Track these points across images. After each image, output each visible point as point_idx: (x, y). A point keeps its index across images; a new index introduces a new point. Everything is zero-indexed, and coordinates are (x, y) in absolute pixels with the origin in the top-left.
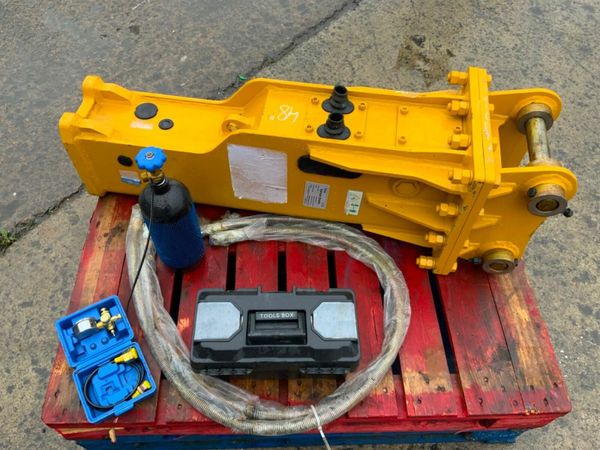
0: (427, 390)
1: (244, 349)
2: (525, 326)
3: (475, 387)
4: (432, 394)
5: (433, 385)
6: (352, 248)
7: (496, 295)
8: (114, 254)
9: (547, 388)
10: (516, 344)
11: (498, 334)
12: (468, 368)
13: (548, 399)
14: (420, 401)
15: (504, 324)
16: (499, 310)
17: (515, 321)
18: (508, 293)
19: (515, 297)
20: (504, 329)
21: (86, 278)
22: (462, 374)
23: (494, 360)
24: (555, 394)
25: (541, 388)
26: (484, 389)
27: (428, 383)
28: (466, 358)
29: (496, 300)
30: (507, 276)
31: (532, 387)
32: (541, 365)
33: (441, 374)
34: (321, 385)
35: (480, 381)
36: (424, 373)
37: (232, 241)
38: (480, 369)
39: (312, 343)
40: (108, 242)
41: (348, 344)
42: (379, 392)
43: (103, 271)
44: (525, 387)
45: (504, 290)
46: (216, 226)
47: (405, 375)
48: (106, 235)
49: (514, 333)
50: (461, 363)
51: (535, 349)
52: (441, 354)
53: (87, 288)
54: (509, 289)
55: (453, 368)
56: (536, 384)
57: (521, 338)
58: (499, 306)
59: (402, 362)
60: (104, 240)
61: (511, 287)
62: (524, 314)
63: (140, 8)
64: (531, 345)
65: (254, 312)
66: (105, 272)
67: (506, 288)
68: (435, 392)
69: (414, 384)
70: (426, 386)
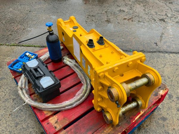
0: (53, 124)
4: (52, 126)
5: (56, 125)
7: (101, 128)
18: (105, 132)
22: (64, 131)
27: (55, 123)
28: (71, 130)
30: (112, 128)
33: (61, 125)
36: (58, 121)
37: (67, 63)
39: (37, 81)
41: (41, 87)
42: (45, 113)
45: (105, 130)
47: (54, 116)
50: (68, 129)
52: (67, 122)
55: (65, 128)
58: (97, 131)
59: (59, 114)
65: (39, 67)
68: (54, 126)
69: (53, 120)
70: (54, 123)
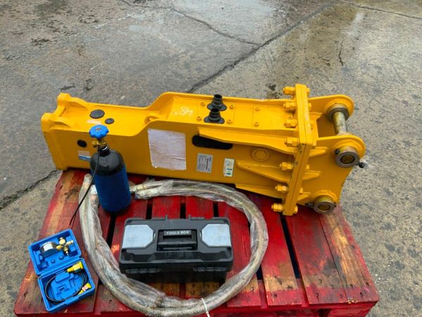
0: (281, 288)
1: (155, 254)
2: (344, 247)
3: (313, 286)
4: (284, 291)
5: (285, 286)
6: (229, 199)
7: (324, 228)
8: (71, 205)
9: (362, 286)
10: (339, 258)
11: (328, 253)
12: (308, 274)
13: (364, 294)
14: (276, 296)
15: (331, 246)
16: (327, 237)
17: (338, 244)
18: (332, 227)
19: (337, 229)
20: (331, 249)
21: (51, 220)
22: (305, 279)
23: (325, 269)
24: (367, 290)
25: (357, 286)
26: (319, 287)
27: (281, 284)
28: (306, 267)
29: (325, 231)
30: (331, 216)
31: (351, 285)
32: (357, 272)
33: (289, 278)
34: (209, 287)
35: (317, 282)
36: (279, 277)
37: (150, 196)
38: (316, 275)
39: (201, 249)
40: (68, 198)
41: (225, 250)
42: (248, 290)
43: (63, 216)
44: (347, 285)
45: (329, 225)
46: (140, 187)
47: (266, 279)
48: (66, 194)
49: (337, 252)
50: (302, 270)
51: (352, 261)
52: (289, 265)
53: (51, 227)
54: (333, 224)
55: (298, 274)
56: (354, 283)
57: (343, 254)
58: (327, 235)
59: (264, 270)
60: (65, 197)
61: (335, 223)
62: (344, 240)
63: (95, 69)
64: (349, 259)
65: (163, 231)
66: (64, 216)
67: (331, 223)
68: (286, 289)
69: (271, 284)
70: (280, 286)
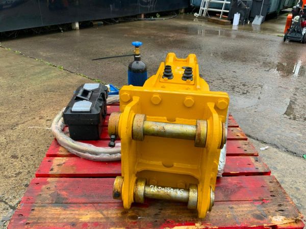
0: (53, 165)
2: (77, 217)
3: (46, 183)
9: (28, 218)
10: (65, 209)
11: (74, 200)
13: (21, 217)
14: (49, 161)
15: (81, 205)
17: (82, 212)
18: (105, 212)
19: (101, 216)
20: (78, 204)
22: (57, 179)
23: (58, 195)
24: (22, 222)
25: (31, 215)
26: (44, 187)
27: (58, 165)
28: (65, 182)
29: (100, 204)
31: (33, 210)
32: (45, 219)
33: (60, 171)
35: (48, 186)
36: (63, 165)
38: (55, 186)
44: (35, 206)
47: (65, 158)
49: (73, 209)
51: (57, 218)
54: (108, 214)
56: (34, 212)
57: (68, 212)
58: (95, 205)
61: (109, 216)
62: (85, 218)
64: (61, 217)
67: (110, 212)
68: (51, 167)
